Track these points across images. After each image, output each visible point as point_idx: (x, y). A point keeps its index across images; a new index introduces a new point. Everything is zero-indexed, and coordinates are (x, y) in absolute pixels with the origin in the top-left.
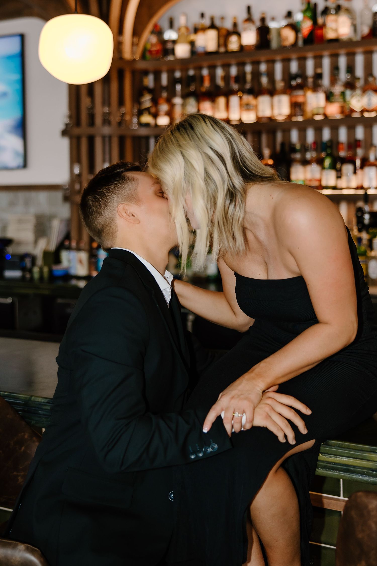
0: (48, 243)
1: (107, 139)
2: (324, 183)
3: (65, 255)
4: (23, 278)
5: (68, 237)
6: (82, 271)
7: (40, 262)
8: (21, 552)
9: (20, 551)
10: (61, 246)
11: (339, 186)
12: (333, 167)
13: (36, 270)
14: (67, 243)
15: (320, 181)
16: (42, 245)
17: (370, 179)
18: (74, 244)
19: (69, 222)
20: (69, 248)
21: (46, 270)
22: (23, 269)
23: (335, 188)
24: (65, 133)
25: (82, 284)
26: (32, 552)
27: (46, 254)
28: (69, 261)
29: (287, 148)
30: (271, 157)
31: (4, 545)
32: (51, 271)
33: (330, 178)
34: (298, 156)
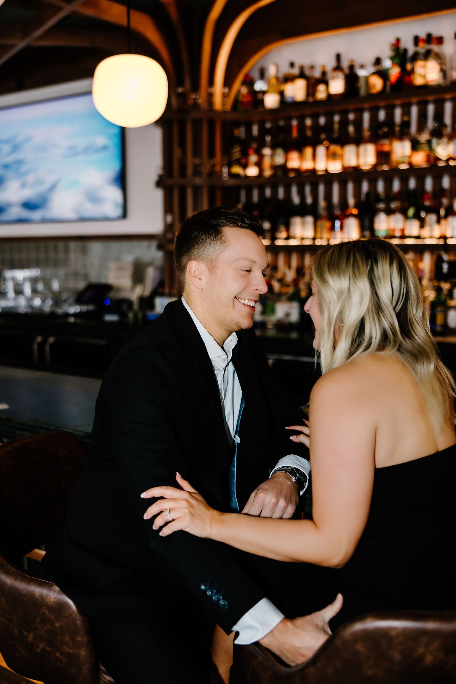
0: (144, 290)
2: (407, 233)
4: (120, 323)
5: (161, 284)
7: (136, 307)
8: (56, 593)
9: (55, 591)
10: (155, 293)
11: (422, 235)
12: (417, 216)
14: (161, 290)
15: (403, 230)
16: (138, 291)
17: (453, 229)
18: (167, 290)
19: (162, 270)
20: (162, 295)
21: (140, 314)
23: (418, 237)
24: (159, 183)
27: (142, 299)
29: (373, 198)
30: (356, 206)
31: (41, 584)
32: (145, 317)
33: (413, 228)
34: (381, 206)
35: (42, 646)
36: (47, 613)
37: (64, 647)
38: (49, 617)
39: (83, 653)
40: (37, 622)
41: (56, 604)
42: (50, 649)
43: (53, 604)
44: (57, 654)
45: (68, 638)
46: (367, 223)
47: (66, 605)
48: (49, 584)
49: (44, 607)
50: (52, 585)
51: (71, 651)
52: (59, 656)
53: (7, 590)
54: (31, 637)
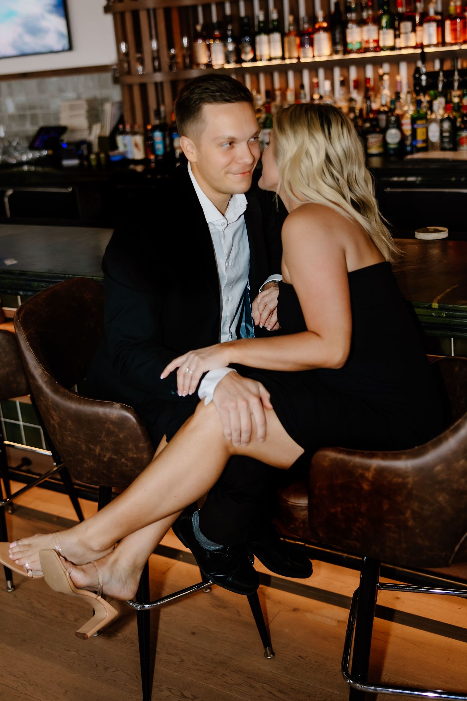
0: (102, 128)
1: (152, 13)
2: (381, 44)
3: (120, 140)
4: (81, 165)
5: (121, 120)
6: (139, 155)
7: (96, 148)
8: (117, 410)
9: (116, 408)
10: (116, 131)
11: (398, 45)
12: (391, 25)
13: (93, 157)
14: (121, 127)
15: (377, 41)
16: (97, 130)
17: (430, 36)
18: (128, 128)
19: (121, 105)
20: (124, 133)
21: (102, 155)
22: (80, 157)
23: (393, 48)
24: (107, 9)
25: (139, 168)
26: (127, 409)
27: (101, 139)
28: (125, 145)
29: (342, 8)
30: (325, 20)
31: (102, 405)
32: (108, 157)
33: (387, 38)
34: (353, 16)
35: (108, 455)
36: (112, 427)
37: (129, 453)
38: (113, 430)
39: (145, 456)
40: (103, 436)
41: (119, 418)
42: (116, 457)
43: (116, 419)
44: (123, 460)
45: (131, 445)
46: (338, 36)
47: (126, 419)
48: (110, 403)
49: (108, 423)
50: (113, 404)
51: (135, 456)
52: (125, 461)
53: (73, 413)
54: (98, 449)
